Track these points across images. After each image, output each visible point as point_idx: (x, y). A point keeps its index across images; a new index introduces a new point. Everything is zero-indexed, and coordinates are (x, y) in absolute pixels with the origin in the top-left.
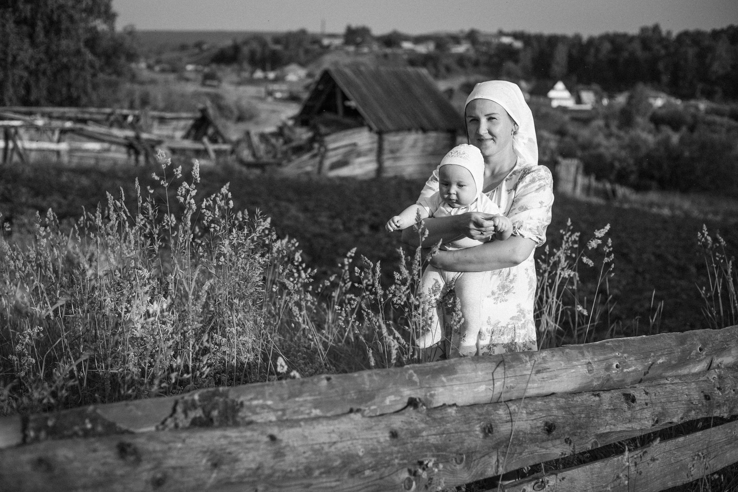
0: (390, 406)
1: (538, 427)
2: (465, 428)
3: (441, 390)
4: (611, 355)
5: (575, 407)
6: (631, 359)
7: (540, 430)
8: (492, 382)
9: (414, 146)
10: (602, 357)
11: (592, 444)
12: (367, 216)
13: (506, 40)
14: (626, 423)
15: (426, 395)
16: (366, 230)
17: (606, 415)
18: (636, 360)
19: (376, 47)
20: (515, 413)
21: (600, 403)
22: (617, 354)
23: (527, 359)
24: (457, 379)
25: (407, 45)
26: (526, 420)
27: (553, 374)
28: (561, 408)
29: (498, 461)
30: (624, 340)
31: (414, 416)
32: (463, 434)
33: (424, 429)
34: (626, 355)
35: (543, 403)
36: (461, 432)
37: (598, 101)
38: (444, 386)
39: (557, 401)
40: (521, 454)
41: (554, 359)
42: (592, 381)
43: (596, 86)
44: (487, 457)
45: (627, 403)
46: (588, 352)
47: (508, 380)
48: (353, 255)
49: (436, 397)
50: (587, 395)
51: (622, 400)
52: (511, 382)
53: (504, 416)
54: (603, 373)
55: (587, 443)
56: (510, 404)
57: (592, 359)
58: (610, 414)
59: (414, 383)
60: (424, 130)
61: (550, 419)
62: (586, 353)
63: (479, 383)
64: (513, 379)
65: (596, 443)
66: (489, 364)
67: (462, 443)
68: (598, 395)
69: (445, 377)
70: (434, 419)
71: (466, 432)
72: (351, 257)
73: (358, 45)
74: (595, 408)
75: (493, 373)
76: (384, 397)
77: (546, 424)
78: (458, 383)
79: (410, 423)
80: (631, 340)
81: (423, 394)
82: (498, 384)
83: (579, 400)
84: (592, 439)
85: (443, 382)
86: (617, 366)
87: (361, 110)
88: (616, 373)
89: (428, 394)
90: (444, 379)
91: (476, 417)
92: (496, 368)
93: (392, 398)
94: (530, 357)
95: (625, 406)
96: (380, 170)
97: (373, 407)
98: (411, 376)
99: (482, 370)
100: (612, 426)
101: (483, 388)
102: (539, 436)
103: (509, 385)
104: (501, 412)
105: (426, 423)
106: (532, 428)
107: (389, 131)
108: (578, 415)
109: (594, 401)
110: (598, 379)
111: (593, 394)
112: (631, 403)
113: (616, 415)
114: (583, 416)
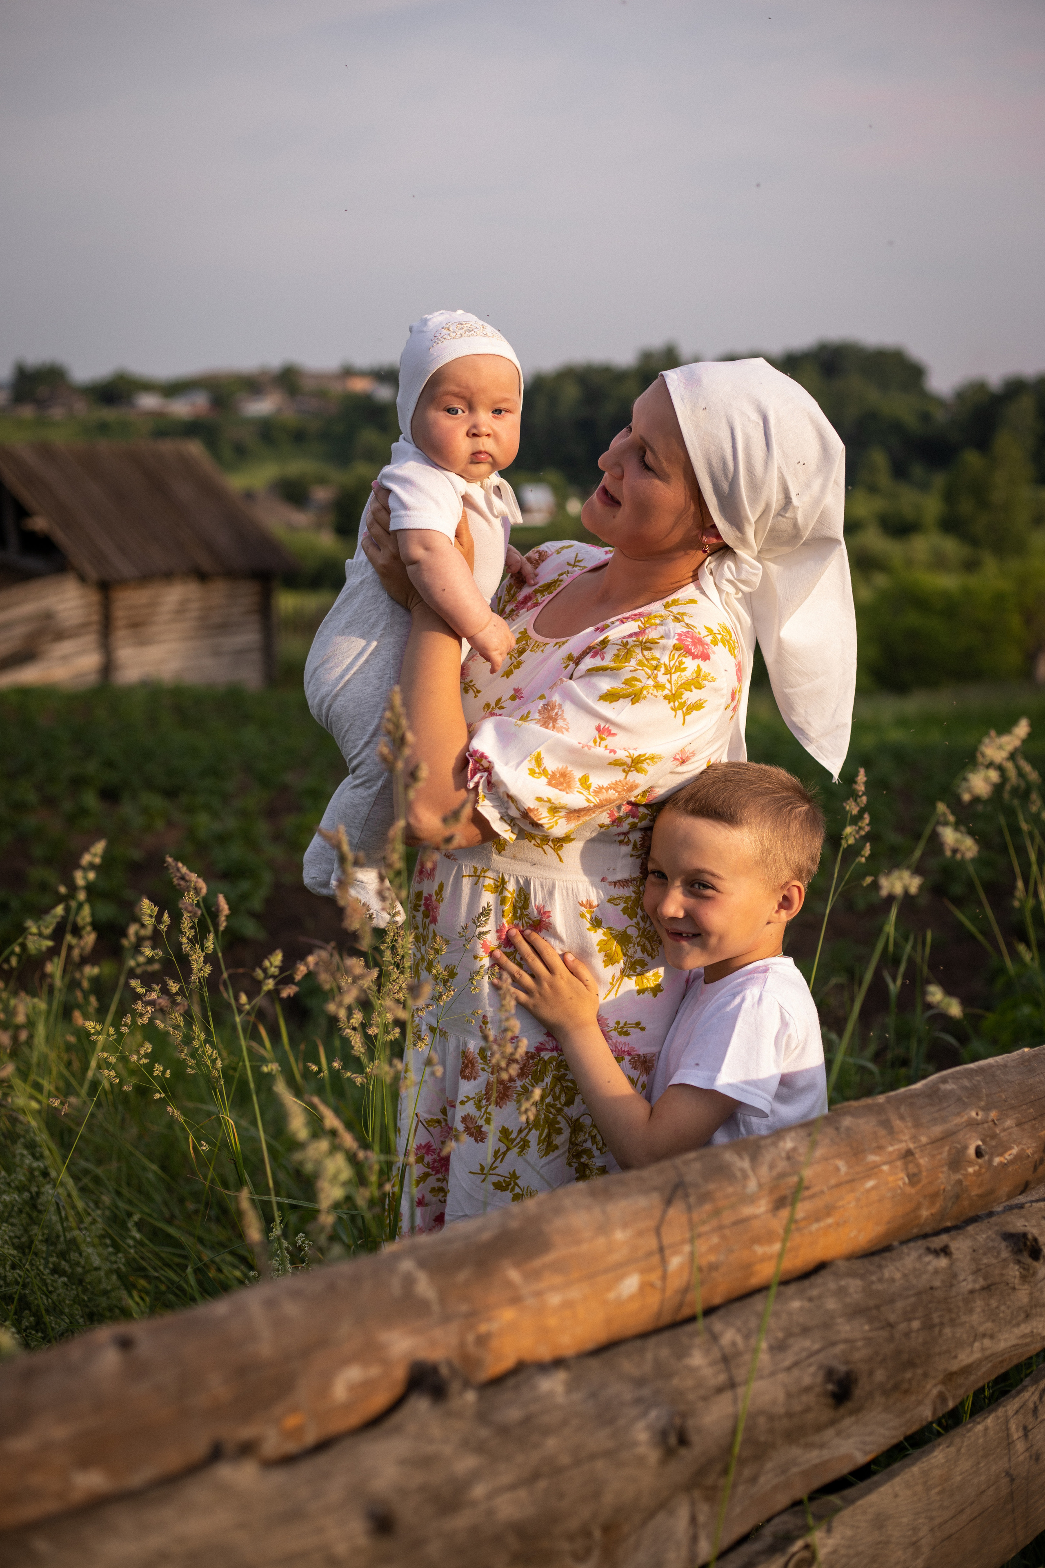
0: (347, 1407)
1: (807, 1389)
2: (600, 1439)
3: (508, 1315)
4: (958, 1120)
5: (892, 1301)
6: (1009, 1123)
7: (809, 1399)
8: (656, 1259)
9: (181, 610)
10: (938, 1130)
11: (934, 1403)
12: (91, 767)
13: (360, 385)
14: (1018, 1325)
15: (462, 1344)
16: (91, 800)
17: (971, 1311)
18: (1019, 1124)
19: (81, 407)
20: (738, 1354)
21: (952, 1276)
22: (973, 1114)
23: (746, 1164)
24: (557, 1267)
25: (149, 402)
26: (773, 1374)
27: (819, 1203)
28: (856, 1312)
29: (693, 1520)
30: (981, 1070)
31: (436, 1431)
32: (600, 1465)
33: (474, 1476)
34: (993, 1114)
35: (807, 1304)
36: (592, 1457)
37: (560, 505)
38: (516, 1300)
39: (842, 1292)
40: (754, 1479)
41: (819, 1153)
42: (918, 1207)
43: (553, 476)
44: (661, 1517)
45: (1019, 1262)
46: (902, 1118)
47: (702, 1246)
48: (97, 860)
49: (495, 1343)
50: (914, 1255)
51: (1005, 1254)
52: (713, 1249)
53: (707, 1372)
54: (945, 1179)
55: (920, 1403)
56: (717, 1324)
57: (914, 1138)
58: (979, 1304)
59: (420, 1308)
60: (202, 576)
61: (834, 1357)
62: (897, 1123)
63: (619, 1270)
64: (715, 1240)
65: (942, 1397)
66: (642, 1202)
67: (596, 1495)
68: (945, 1251)
69: (517, 1265)
70: (504, 1431)
71: (608, 1454)
72: (92, 866)
73: (41, 404)
74: (939, 1294)
75: (658, 1231)
76: (327, 1379)
77: (830, 1374)
78: (557, 1279)
79: (425, 1462)
80: (998, 1066)
81: (454, 1341)
82: (675, 1262)
83: (898, 1275)
84: (933, 1389)
85: (509, 1284)
86: (979, 1153)
87: (60, 536)
88: (977, 1174)
89: (470, 1338)
90: (514, 1275)
91: (628, 1393)
92: (664, 1212)
93: (353, 1374)
94: (754, 1159)
95: (1014, 1271)
96: (108, 668)
97: (292, 1421)
98: (409, 1281)
99: (625, 1225)
100: (987, 1342)
101: (631, 1284)
102: (810, 1416)
103: (704, 1262)
104: (697, 1359)
105: (480, 1448)
106: (789, 1395)
107: (123, 583)
108: (903, 1326)
109: (936, 1272)
110: (934, 1196)
111: (929, 1250)
112: (1029, 1261)
113: (994, 1303)
114: (916, 1324)
